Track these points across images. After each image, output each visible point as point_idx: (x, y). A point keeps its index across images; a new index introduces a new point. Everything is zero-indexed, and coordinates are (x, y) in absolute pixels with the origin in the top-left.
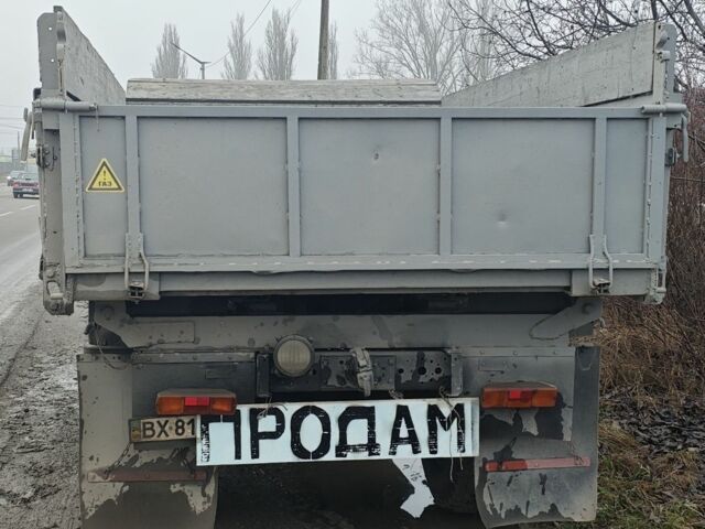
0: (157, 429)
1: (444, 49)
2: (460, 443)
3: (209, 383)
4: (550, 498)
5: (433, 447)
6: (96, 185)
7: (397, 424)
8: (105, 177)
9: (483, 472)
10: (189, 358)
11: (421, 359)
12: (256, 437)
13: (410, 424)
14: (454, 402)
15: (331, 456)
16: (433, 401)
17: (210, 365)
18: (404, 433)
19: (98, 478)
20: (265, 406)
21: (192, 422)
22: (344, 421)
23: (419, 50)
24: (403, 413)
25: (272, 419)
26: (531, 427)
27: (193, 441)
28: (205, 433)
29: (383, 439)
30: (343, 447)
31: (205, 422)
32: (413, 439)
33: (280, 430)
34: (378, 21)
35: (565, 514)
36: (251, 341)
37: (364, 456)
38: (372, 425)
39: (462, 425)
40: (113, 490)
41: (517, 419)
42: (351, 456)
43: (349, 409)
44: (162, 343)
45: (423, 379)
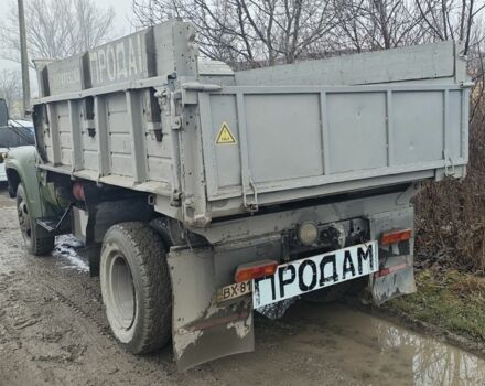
0: (231, 291)
1: (58, 33)
2: (371, 266)
3: (259, 257)
4: (396, 285)
5: (360, 270)
6: (220, 141)
7: (345, 261)
8: (225, 135)
9: (374, 278)
10: (247, 243)
11: (351, 224)
12: (283, 283)
13: (350, 261)
14: (368, 244)
15: (317, 287)
16: (359, 246)
17: (259, 246)
18: (348, 266)
19: (185, 331)
20: (285, 265)
21: (249, 283)
22: (322, 265)
23: (42, 34)
24: (347, 255)
25: (289, 271)
26: (396, 251)
27: (250, 294)
28: (257, 288)
29: (340, 271)
30: (323, 280)
31: (257, 282)
32: (352, 268)
33: (294, 277)
34: (11, 14)
35: (402, 291)
36: (276, 228)
37: (332, 283)
38: (334, 265)
39: (371, 256)
40: (193, 336)
41: (391, 248)
42: (326, 284)
43: (324, 259)
44: (229, 237)
45: (353, 235)
